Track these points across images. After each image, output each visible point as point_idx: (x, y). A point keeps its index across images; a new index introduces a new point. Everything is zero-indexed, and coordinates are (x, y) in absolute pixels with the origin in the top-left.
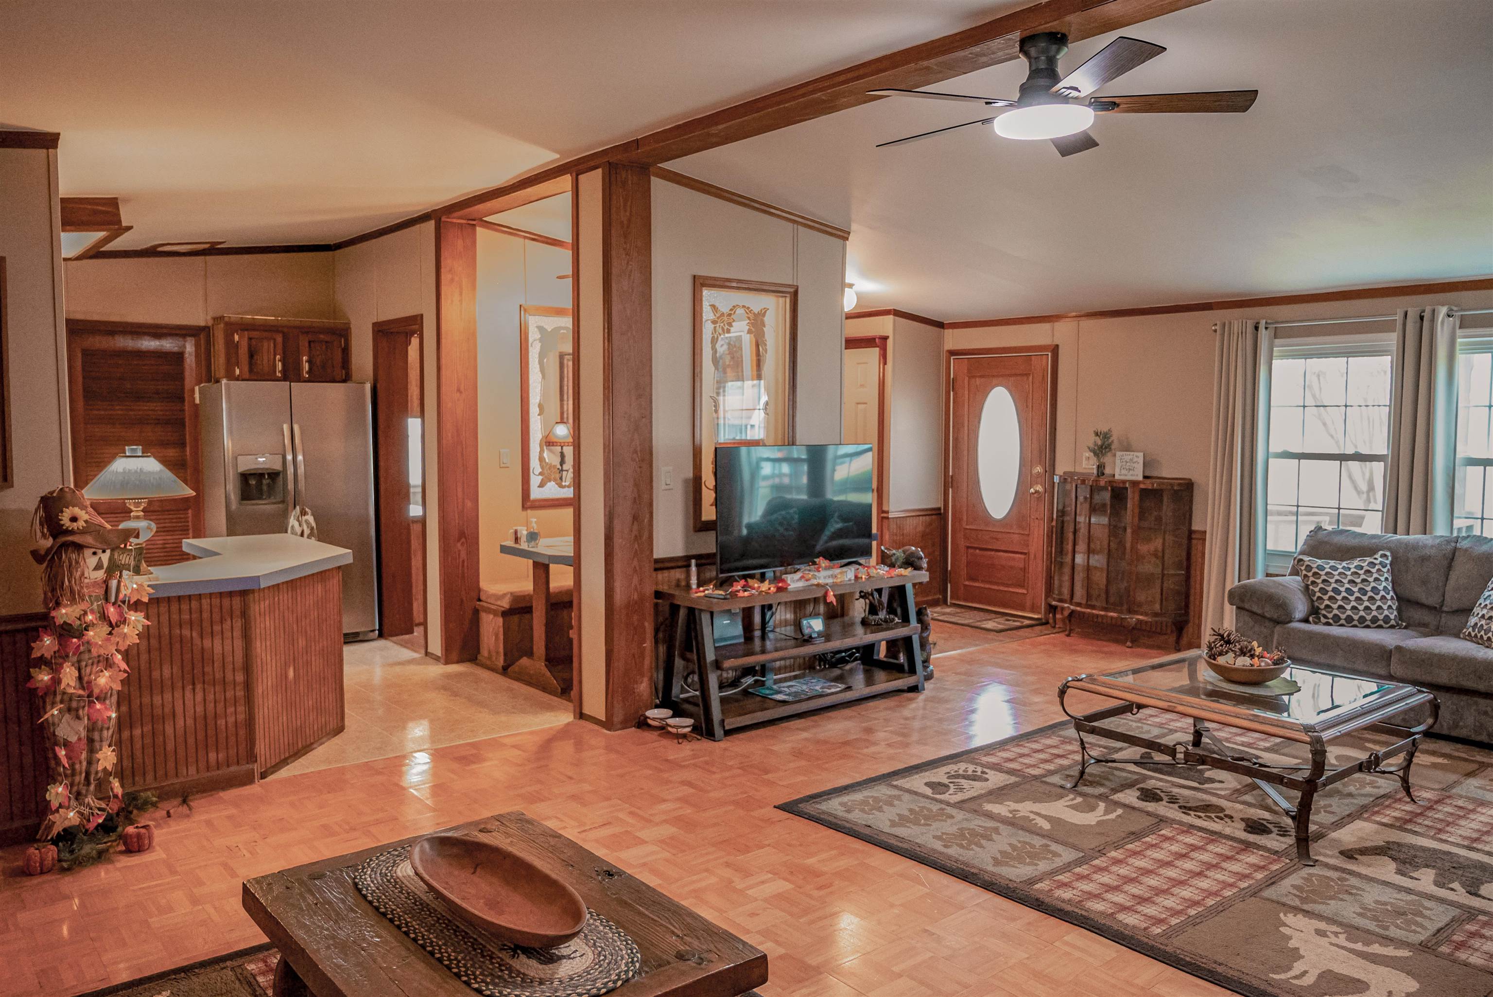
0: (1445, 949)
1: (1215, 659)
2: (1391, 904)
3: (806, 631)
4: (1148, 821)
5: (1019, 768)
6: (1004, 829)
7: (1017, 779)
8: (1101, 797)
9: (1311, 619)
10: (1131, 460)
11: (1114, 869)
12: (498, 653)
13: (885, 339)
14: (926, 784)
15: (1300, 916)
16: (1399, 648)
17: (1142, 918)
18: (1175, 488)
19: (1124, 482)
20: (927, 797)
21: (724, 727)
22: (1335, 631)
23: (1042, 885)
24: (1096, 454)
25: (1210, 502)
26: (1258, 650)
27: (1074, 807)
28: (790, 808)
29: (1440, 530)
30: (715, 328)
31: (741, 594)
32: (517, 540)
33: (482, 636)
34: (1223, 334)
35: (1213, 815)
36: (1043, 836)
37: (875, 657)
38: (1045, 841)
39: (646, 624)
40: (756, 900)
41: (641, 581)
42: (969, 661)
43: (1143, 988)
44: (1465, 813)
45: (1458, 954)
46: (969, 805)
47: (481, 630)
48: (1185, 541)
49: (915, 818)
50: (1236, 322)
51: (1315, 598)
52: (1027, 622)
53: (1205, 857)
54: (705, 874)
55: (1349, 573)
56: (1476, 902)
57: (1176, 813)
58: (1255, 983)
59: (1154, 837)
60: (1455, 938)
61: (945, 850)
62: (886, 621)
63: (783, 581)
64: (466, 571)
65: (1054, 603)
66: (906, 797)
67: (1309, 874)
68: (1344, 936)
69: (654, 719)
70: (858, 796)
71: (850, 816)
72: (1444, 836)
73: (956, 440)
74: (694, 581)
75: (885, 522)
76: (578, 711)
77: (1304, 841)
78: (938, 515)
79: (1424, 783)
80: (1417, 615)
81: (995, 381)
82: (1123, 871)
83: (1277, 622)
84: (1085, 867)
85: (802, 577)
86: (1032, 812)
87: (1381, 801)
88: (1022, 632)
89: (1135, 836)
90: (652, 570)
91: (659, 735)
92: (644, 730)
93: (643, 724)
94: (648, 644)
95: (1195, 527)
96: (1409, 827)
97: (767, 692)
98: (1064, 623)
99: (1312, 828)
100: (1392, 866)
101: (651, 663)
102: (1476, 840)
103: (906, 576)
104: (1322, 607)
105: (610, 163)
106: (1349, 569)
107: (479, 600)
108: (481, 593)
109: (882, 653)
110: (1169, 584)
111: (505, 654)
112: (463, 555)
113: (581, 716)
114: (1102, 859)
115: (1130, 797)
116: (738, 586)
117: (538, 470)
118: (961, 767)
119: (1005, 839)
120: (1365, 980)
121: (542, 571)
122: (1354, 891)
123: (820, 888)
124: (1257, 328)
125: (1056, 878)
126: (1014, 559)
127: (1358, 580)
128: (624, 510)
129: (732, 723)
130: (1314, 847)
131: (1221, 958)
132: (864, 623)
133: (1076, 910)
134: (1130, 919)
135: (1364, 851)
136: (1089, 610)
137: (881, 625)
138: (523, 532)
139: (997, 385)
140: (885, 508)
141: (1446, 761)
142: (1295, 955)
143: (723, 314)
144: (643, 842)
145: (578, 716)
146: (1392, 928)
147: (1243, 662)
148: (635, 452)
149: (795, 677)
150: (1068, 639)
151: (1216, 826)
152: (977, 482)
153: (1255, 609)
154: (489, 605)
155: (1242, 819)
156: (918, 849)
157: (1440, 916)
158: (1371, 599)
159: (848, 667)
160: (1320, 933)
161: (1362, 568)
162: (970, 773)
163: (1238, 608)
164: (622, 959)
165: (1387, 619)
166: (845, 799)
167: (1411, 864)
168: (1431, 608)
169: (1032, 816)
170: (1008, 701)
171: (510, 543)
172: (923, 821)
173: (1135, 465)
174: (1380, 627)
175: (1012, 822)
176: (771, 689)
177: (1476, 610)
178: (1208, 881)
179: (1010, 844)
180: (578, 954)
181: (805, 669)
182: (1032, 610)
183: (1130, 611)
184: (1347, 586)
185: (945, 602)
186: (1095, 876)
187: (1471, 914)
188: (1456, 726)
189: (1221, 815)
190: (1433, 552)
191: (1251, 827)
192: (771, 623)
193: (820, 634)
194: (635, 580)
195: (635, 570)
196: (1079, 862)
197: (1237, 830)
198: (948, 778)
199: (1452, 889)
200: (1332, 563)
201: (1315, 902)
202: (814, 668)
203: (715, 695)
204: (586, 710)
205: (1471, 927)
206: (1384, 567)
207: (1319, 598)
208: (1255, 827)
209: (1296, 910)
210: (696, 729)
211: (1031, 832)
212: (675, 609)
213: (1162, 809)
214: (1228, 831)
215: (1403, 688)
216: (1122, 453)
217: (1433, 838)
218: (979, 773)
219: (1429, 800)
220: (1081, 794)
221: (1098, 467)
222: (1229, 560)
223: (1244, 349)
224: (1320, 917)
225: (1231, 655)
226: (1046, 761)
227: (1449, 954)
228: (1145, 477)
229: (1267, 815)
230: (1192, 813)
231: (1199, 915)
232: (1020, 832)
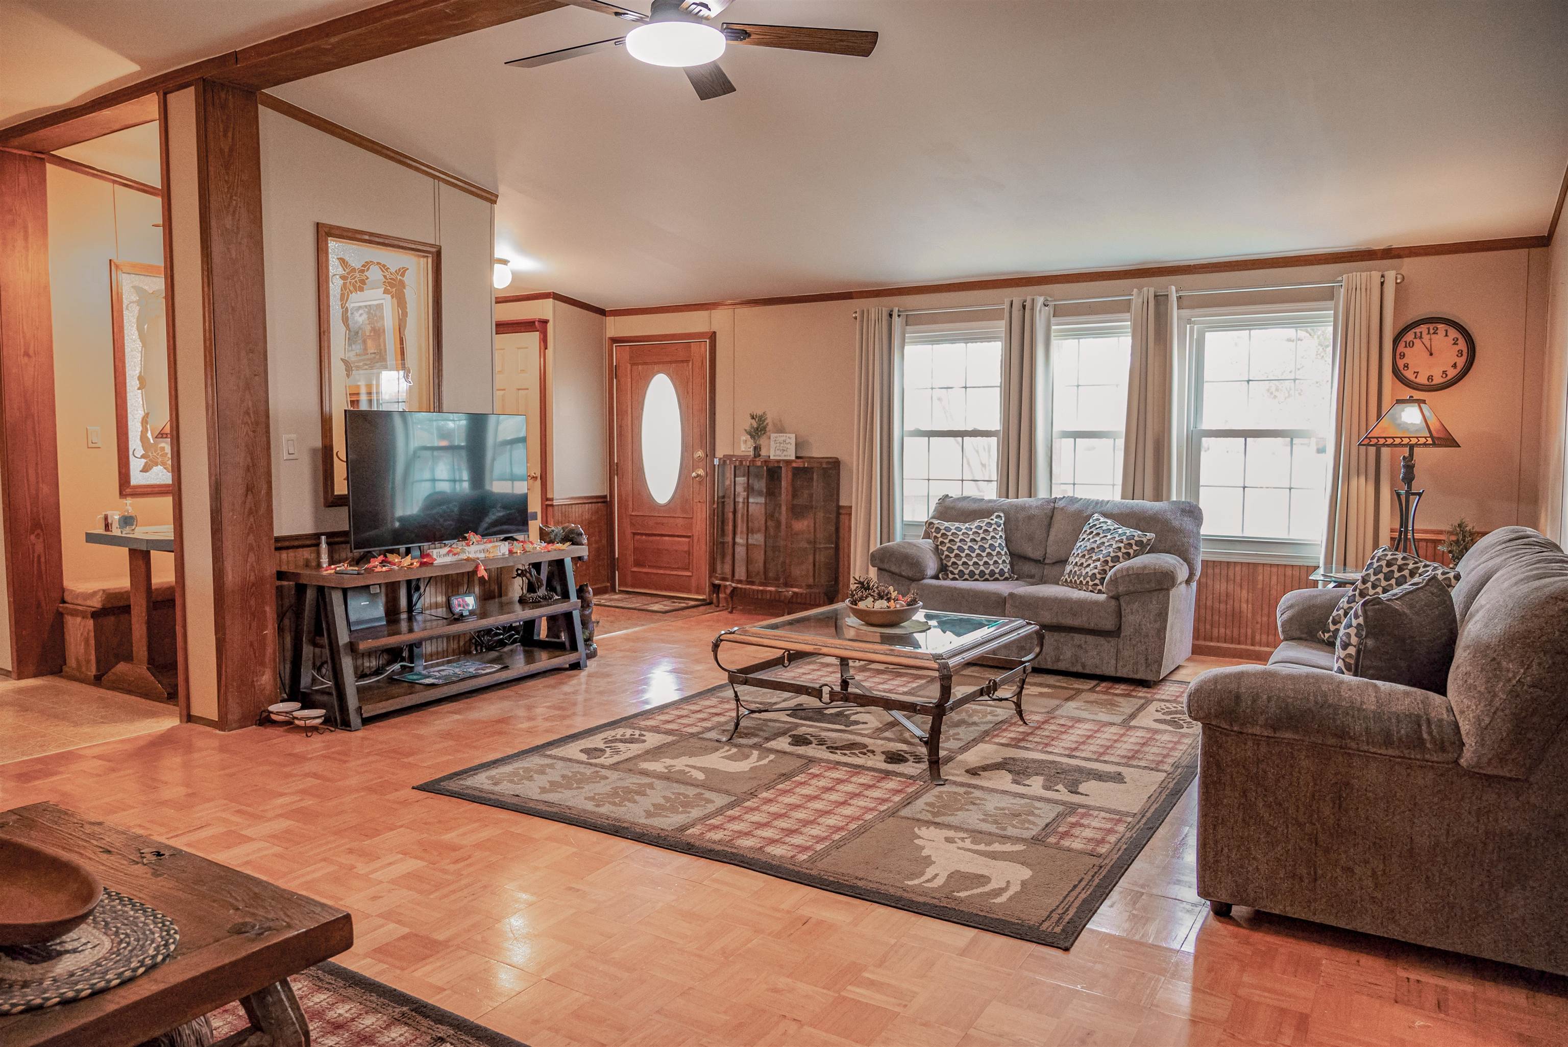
0: (1052, 840)
1: (856, 604)
2: (1009, 809)
3: (457, 610)
4: (799, 763)
5: (677, 728)
6: (658, 783)
7: (674, 738)
8: (755, 746)
9: (940, 576)
10: (784, 441)
11: (765, 807)
12: (88, 661)
13: (545, 322)
14: (581, 751)
15: (932, 828)
16: (1011, 595)
17: (789, 848)
18: (824, 466)
19: (778, 461)
20: (582, 763)
21: (361, 715)
22: (961, 584)
23: (694, 830)
24: (752, 437)
25: (854, 480)
26: (894, 595)
27: (729, 758)
28: (430, 788)
29: (1042, 493)
30: (345, 284)
31: (379, 569)
32: (107, 526)
33: (67, 644)
34: (862, 321)
35: (857, 752)
36: (697, 786)
37: (536, 638)
38: (698, 790)
39: (267, 609)
40: (381, 882)
41: (258, 560)
42: (636, 639)
43: (788, 912)
44: (1065, 729)
45: (1062, 842)
46: (626, 766)
47: (67, 637)
48: (833, 516)
49: (568, 782)
50: (873, 310)
51: (943, 557)
52: (692, 603)
53: (850, 788)
54: (323, 864)
55: (971, 533)
56: (1075, 799)
57: (824, 753)
58: (892, 891)
59: (803, 775)
60: (1060, 829)
61: (597, 809)
62: (544, 598)
63: (428, 555)
64: (43, 568)
65: (717, 582)
66: (560, 764)
67: (940, 792)
68: (969, 840)
69: (278, 713)
70: (507, 769)
71: (497, 789)
72: (1049, 749)
73: (620, 427)
74: (325, 559)
75: (550, 509)
76: (185, 712)
77: (935, 764)
78: (603, 503)
79: (1033, 709)
80: (1028, 568)
81: (656, 367)
82: (773, 809)
83: (912, 580)
84: (737, 809)
85: (450, 551)
86: (686, 766)
87: (999, 726)
88: (686, 612)
89: (786, 777)
90: (273, 549)
91: (286, 731)
92: (266, 728)
93: (266, 721)
94: (270, 631)
95: (842, 503)
96: (1022, 744)
97: (415, 677)
98: (727, 602)
99: (942, 753)
100: (1009, 777)
101: (274, 653)
102: (1076, 749)
103: (566, 552)
104: (949, 564)
105: (204, 80)
106: (971, 529)
107: (64, 602)
108: (66, 594)
109: (543, 633)
110: (821, 558)
111: (98, 662)
112: (39, 548)
113: (189, 718)
114: (754, 800)
115: (783, 743)
116: (375, 562)
117: (140, 452)
118: (619, 732)
119: (659, 793)
120: (987, 874)
121: (141, 562)
122: (978, 802)
123: (456, 862)
124: (891, 315)
125: (707, 823)
126: (679, 542)
127: (978, 539)
128: (235, 480)
129: (370, 710)
130: (944, 770)
131: (861, 874)
132: (522, 601)
133: (726, 849)
134: (777, 851)
135: (985, 768)
136: (748, 586)
137: (539, 602)
138: (115, 517)
139: (659, 372)
140: (549, 496)
141: (1050, 691)
142: (928, 861)
143: (354, 270)
144: (250, 839)
145: (185, 719)
146: (1009, 828)
147: (881, 605)
148: (247, 413)
149: (449, 662)
150: (730, 616)
151: (860, 761)
152: (641, 469)
153: (894, 568)
154: (75, 607)
155: (883, 753)
156: (568, 811)
157: (1047, 813)
158: (989, 554)
159: (506, 649)
160: (949, 840)
161: (981, 528)
162: (628, 736)
163: (880, 569)
164: (153, 941)
165: (1002, 573)
166: (493, 772)
167: (1024, 774)
168: (1037, 561)
169: (687, 769)
170: (670, 672)
171: (101, 530)
172: (575, 785)
173: (788, 446)
174: (997, 579)
175: (666, 777)
176: (420, 674)
177: (1071, 559)
178: (852, 808)
179: (664, 797)
180: (89, 946)
181: (460, 654)
182: (698, 593)
183: (786, 585)
184: (970, 544)
185: (613, 590)
186: (746, 816)
187: (1072, 808)
188: (1058, 660)
189: (865, 751)
190: (1036, 512)
191: (890, 758)
192: (419, 605)
193: (472, 613)
194: (252, 558)
195: (251, 548)
196: (731, 806)
197: (878, 762)
198: (605, 743)
199: (1057, 791)
200: (957, 525)
201: (944, 815)
202: (470, 653)
203: (350, 683)
204: (196, 711)
205: (1072, 819)
206: (999, 526)
207: (947, 556)
208: (895, 758)
209: (928, 823)
210: (329, 721)
211: (687, 784)
212: (301, 589)
213: (809, 751)
214: (870, 764)
215: (1014, 621)
216: (776, 435)
217: (1042, 752)
218: (637, 736)
219: (1038, 721)
220: (736, 746)
221: (755, 448)
222: (872, 532)
223: (881, 332)
224: (949, 827)
225: (870, 599)
226: (704, 720)
227: (1056, 844)
228: (797, 457)
229: (904, 747)
230: (838, 752)
231: (842, 839)
232: (675, 785)
